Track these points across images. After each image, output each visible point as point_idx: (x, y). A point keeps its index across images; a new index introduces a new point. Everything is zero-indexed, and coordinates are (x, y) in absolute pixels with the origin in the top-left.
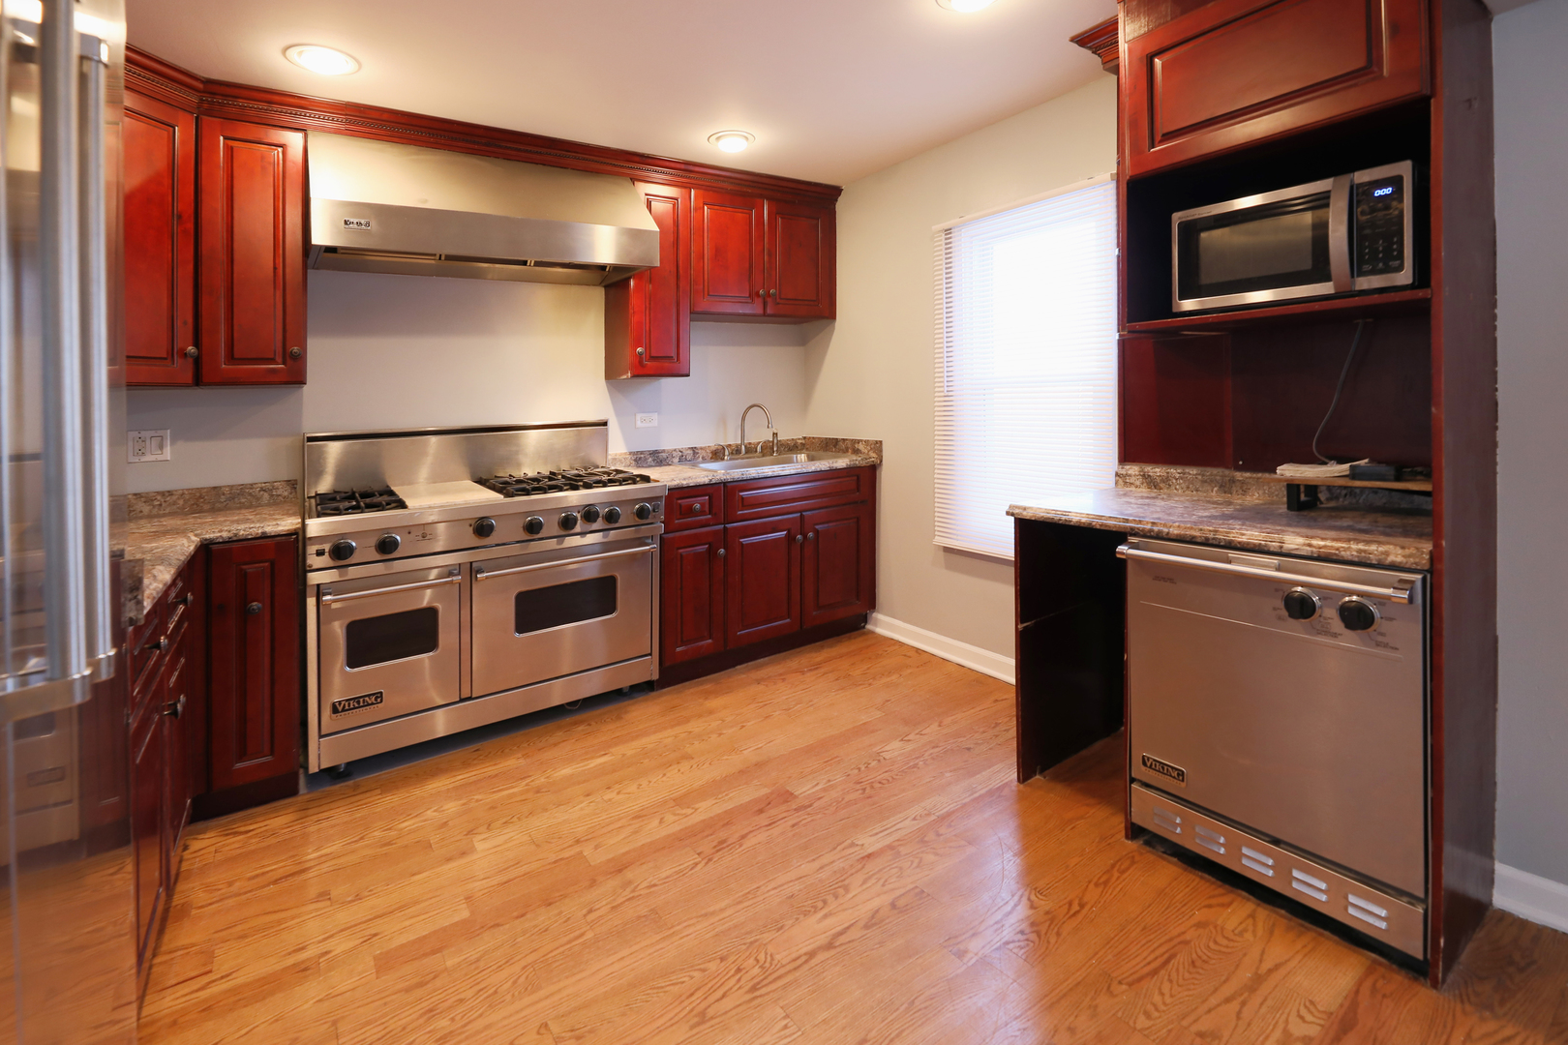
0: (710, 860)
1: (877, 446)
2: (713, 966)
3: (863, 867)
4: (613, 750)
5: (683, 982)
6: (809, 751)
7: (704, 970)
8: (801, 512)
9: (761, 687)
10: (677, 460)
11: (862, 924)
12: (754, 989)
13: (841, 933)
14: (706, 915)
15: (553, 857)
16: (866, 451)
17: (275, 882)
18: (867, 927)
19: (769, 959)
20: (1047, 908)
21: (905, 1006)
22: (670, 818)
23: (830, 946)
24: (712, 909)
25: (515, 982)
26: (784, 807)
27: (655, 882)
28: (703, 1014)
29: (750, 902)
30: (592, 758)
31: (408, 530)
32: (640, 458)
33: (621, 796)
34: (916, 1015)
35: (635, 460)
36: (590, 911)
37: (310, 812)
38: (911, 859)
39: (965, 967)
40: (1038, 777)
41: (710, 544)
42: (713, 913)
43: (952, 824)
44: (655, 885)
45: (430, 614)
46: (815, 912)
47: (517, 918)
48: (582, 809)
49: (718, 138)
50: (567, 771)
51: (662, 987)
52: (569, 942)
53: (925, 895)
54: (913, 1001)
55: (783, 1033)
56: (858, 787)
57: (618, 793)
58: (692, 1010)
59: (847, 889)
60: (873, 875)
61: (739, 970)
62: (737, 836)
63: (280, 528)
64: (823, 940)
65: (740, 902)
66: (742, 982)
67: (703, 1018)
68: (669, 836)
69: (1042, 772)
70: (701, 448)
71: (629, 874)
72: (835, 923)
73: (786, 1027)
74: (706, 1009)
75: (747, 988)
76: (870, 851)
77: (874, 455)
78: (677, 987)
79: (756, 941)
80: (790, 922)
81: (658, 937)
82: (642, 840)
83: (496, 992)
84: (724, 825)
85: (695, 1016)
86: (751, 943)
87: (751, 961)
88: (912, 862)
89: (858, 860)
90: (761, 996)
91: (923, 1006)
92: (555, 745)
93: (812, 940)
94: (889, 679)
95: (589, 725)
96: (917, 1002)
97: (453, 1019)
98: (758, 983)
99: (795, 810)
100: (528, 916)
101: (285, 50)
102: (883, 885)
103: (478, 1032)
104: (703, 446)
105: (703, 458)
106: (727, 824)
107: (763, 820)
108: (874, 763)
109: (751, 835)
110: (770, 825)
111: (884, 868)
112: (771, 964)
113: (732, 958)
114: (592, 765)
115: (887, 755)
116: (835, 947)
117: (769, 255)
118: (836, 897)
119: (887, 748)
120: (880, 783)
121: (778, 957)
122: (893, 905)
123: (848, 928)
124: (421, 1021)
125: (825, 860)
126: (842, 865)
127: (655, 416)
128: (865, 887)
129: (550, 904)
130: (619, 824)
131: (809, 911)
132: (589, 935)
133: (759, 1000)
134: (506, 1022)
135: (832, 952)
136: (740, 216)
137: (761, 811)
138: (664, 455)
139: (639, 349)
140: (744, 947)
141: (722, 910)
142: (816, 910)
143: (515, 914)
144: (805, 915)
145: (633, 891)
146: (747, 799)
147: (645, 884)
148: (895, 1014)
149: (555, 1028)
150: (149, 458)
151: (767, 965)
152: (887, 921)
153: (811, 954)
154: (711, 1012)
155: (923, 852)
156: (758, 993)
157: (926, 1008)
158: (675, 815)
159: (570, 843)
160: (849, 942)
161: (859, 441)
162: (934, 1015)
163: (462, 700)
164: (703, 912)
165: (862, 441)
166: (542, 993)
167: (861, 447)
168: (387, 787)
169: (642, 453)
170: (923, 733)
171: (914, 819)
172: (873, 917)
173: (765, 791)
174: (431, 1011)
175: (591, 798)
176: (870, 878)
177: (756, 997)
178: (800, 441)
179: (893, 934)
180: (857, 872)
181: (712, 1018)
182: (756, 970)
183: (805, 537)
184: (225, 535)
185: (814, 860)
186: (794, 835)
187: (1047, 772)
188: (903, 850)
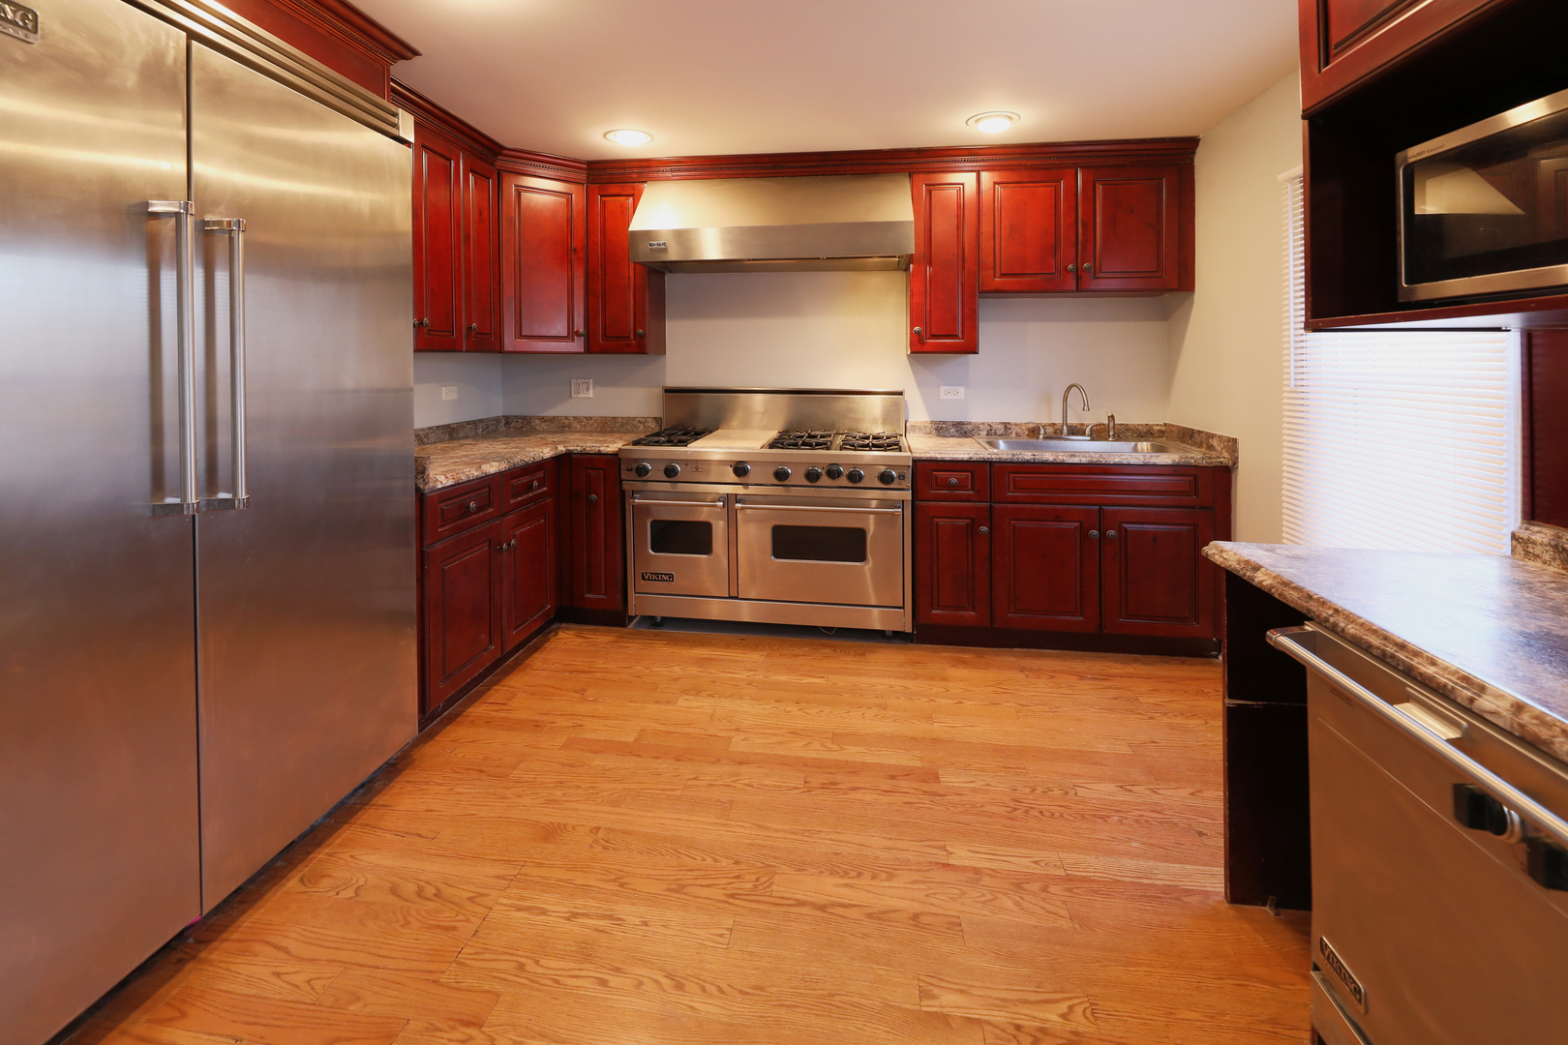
0: (809, 791)
1: (1232, 444)
2: (724, 862)
3: (928, 871)
4: (830, 676)
5: (695, 859)
6: (998, 750)
7: (716, 861)
8: (1100, 505)
9: (1021, 676)
10: (985, 433)
11: (870, 910)
12: (733, 896)
13: (842, 905)
14: (761, 826)
15: (712, 732)
16: (1219, 449)
17: (571, 672)
18: (870, 916)
19: (768, 883)
20: (1081, 1029)
21: (825, 993)
22: (816, 745)
23: (822, 908)
24: (769, 825)
25: (612, 794)
26: (916, 785)
27: (755, 784)
28: (684, 886)
29: (802, 838)
30: (810, 676)
31: (686, 462)
32: (942, 428)
33: (800, 713)
34: (823, 1005)
35: (936, 429)
36: (695, 779)
37: (624, 640)
38: (985, 892)
39: (918, 1008)
40: (1267, 908)
41: (972, 519)
42: (766, 828)
43: (1075, 890)
44: (752, 786)
45: (706, 527)
46: (842, 877)
47: (653, 758)
48: (764, 709)
49: (977, 121)
50: (783, 678)
51: (680, 853)
52: (662, 790)
53: (960, 928)
54: (834, 995)
55: (715, 937)
56: (1012, 804)
57: (800, 710)
58: (679, 880)
59: (890, 877)
60: (929, 882)
61: (738, 877)
62: (849, 785)
63: (609, 449)
64: (822, 899)
65: (795, 833)
66: (732, 886)
67: (681, 889)
68: (801, 758)
69: (1278, 906)
70: (1016, 424)
71: (744, 769)
72: (846, 895)
73: (721, 935)
74: (688, 885)
75: (728, 892)
76: (951, 862)
77: (1226, 455)
78: (688, 859)
79: (772, 866)
80: (814, 870)
81: (714, 820)
82: (781, 751)
83: (597, 793)
84: (850, 772)
85: (677, 885)
86: (769, 866)
87: (754, 877)
88: (983, 895)
89: (931, 862)
90: (730, 904)
91: (838, 1004)
92: (795, 656)
93: (813, 894)
94: (1185, 722)
95: (835, 651)
96: (837, 998)
97: (564, 794)
98: (740, 895)
99: (925, 792)
100: (660, 760)
101: (605, 135)
102: (928, 896)
103: (567, 809)
104: (1018, 422)
105: (1017, 434)
106: (853, 772)
107: (887, 784)
108: (1057, 792)
109: (863, 791)
110: (886, 791)
111: (947, 883)
112: (764, 888)
113: (742, 867)
114: (804, 681)
115: (1081, 792)
116: (825, 912)
117: (1084, 226)
118: (874, 877)
119: (1090, 786)
120: (1041, 812)
121: (775, 888)
122: (915, 917)
123: (854, 906)
124: (552, 785)
125: (900, 845)
126: (911, 857)
127: (962, 390)
128: (912, 886)
129: (679, 760)
130: (777, 732)
131: (838, 873)
132: (678, 793)
133: (727, 905)
134: (583, 813)
135: (821, 914)
136: (1043, 190)
137: (893, 777)
138: (969, 427)
139: (916, 328)
140: (760, 865)
141: (776, 830)
142: (846, 874)
143: (655, 755)
144: (831, 874)
145: (734, 782)
146: (893, 762)
147: (746, 782)
148: (808, 991)
149: (601, 834)
150: (582, 395)
151: (760, 887)
152: (892, 924)
153: (800, 903)
154: (688, 890)
155: (1004, 894)
156: (731, 901)
157: (838, 1007)
158: (822, 745)
159: (732, 728)
160: (841, 916)
161: (1213, 436)
162: (837, 1018)
163: (730, 597)
164: (761, 824)
165: (1215, 435)
166: (617, 810)
167: (1215, 442)
168: (673, 641)
169: (944, 423)
170: (1158, 791)
171: (1036, 863)
172: (885, 912)
173: (919, 764)
174: (561, 783)
175: (778, 704)
176: (923, 882)
177: (726, 902)
178: (1158, 428)
179: (884, 937)
180: (917, 870)
181: (685, 894)
182: (749, 886)
183: (1102, 533)
184: (579, 448)
185: (891, 839)
186: (898, 810)
187: (1282, 911)
188: (986, 880)
